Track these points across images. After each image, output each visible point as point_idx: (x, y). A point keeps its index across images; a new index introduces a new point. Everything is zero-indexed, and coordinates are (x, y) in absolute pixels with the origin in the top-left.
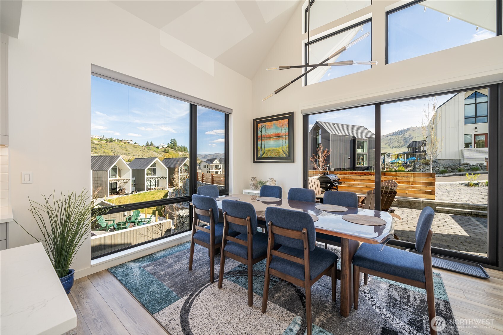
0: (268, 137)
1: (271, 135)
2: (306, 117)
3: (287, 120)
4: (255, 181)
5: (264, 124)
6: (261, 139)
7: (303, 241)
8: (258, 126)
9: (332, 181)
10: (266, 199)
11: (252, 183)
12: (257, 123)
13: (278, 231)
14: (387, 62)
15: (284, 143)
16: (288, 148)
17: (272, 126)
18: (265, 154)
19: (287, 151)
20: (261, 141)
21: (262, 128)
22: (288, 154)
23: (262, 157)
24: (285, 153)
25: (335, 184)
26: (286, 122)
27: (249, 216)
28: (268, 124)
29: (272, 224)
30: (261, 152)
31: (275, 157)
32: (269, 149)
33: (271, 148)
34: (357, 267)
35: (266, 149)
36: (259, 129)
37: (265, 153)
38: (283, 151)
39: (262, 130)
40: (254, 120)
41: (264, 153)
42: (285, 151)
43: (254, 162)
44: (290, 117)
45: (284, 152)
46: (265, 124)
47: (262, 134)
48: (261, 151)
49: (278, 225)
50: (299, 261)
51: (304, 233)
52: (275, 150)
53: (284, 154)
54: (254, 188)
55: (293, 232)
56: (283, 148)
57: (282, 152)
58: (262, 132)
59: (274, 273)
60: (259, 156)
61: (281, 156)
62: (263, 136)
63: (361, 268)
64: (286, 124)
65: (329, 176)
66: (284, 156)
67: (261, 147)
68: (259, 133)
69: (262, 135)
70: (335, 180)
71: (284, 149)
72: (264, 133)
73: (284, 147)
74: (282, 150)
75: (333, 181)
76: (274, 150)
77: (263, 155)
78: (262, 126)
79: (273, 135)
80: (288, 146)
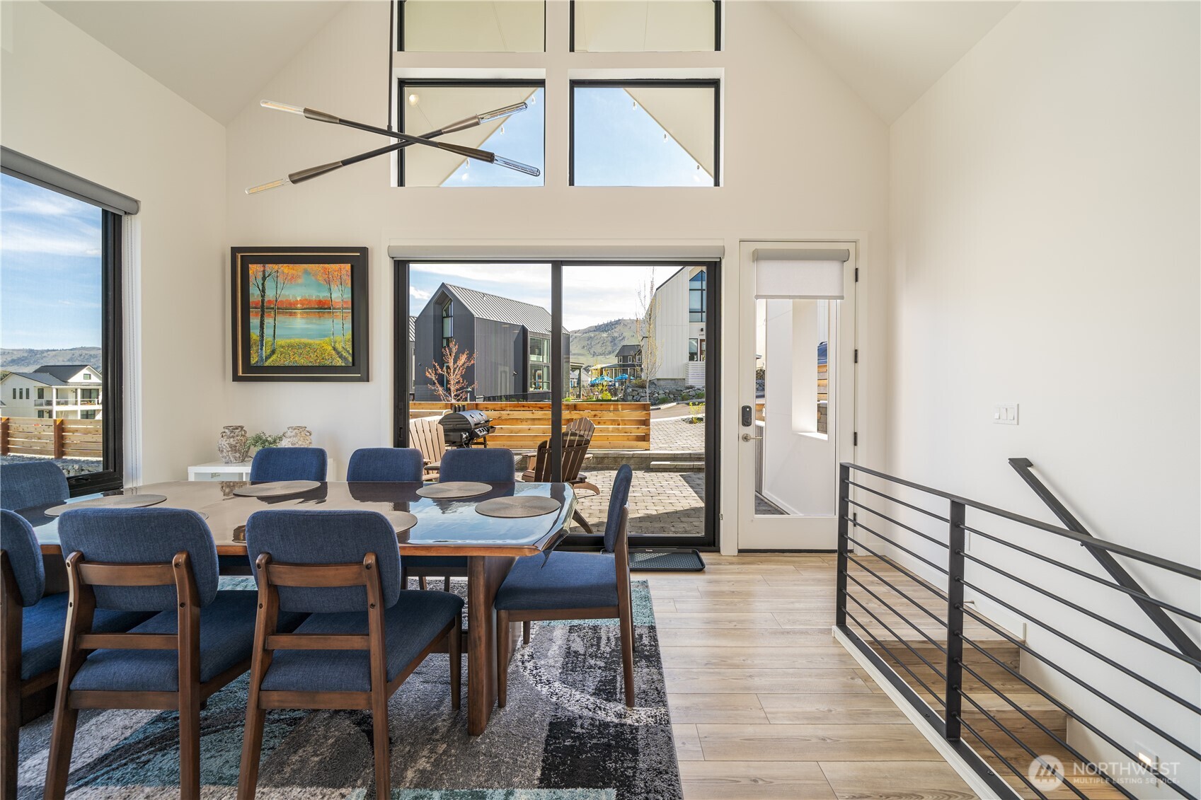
0: (287, 309)
1: (297, 302)
2: (401, 268)
3: (348, 266)
4: (239, 438)
5: (270, 268)
6: (263, 311)
7: (365, 586)
8: (250, 272)
10: (269, 489)
11: (224, 443)
12: (246, 262)
13: (288, 577)
14: (572, 182)
16: (350, 343)
17: (299, 277)
18: (274, 357)
19: (348, 352)
20: (262, 316)
21: (264, 278)
22: (350, 359)
23: (267, 364)
24: (341, 356)
25: (479, 433)
26: (343, 272)
28: (284, 268)
29: (270, 561)
30: (262, 349)
31: (310, 364)
32: (288, 341)
33: (297, 340)
34: (503, 613)
35: (280, 342)
36: (252, 279)
37: (278, 352)
38: (334, 349)
39: (263, 284)
40: (235, 251)
41: (273, 352)
42: (340, 349)
43: (236, 378)
44: (357, 260)
45: (338, 353)
46: (275, 267)
47: (263, 296)
48: (262, 345)
49: (291, 561)
50: (354, 642)
51: (368, 567)
52: (310, 344)
53: (338, 359)
54: (235, 458)
55: (337, 570)
56: (335, 342)
57: (334, 352)
58: (263, 291)
59: (278, 701)
60: (254, 360)
61: (328, 363)
62: (270, 302)
63: (512, 612)
64: (344, 277)
65: (467, 415)
66: (339, 362)
67: (262, 336)
68: (255, 293)
69: (266, 299)
70: (479, 424)
71: (337, 345)
72: (270, 294)
73: (339, 338)
74: (330, 348)
75: (476, 425)
76: (306, 345)
77: (267, 358)
78: (264, 271)
79: (301, 302)
80: (350, 337)
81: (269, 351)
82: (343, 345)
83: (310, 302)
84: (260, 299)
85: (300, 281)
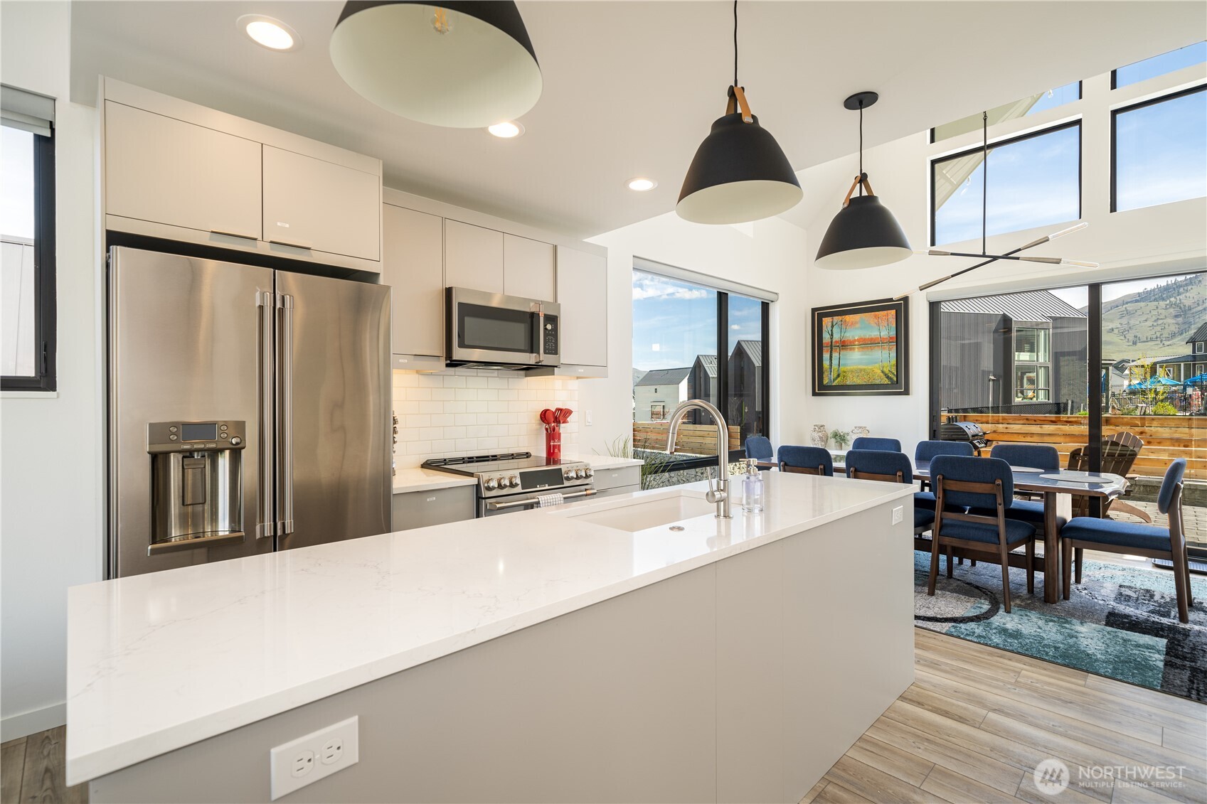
0: (844, 345)
1: (855, 340)
2: (935, 307)
3: (893, 312)
4: (824, 433)
5: (836, 319)
6: (831, 349)
7: (995, 495)
8: (824, 323)
9: (970, 436)
12: (821, 317)
13: (953, 486)
14: (1113, 208)
15: (884, 359)
16: (895, 367)
17: (856, 323)
18: (839, 379)
19: (893, 373)
20: (831, 352)
21: (832, 326)
22: (895, 379)
23: (834, 384)
24: (888, 377)
25: (977, 444)
26: (890, 316)
27: (900, 470)
28: (847, 318)
29: (944, 478)
30: (831, 374)
31: (864, 383)
32: (849, 368)
33: (855, 367)
34: (1067, 540)
35: (842, 368)
36: (824, 328)
37: (841, 375)
38: (883, 372)
39: (832, 330)
40: (814, 310)
41: (838, 376)
42: (887, 372)
43: (814, 394)
44: (900, 308)
45: (885, 374)
46: (840, 318)
47: (832, 339)
48: (831, 372)
50: (990, 521)
51: (998, 485)
52: (864, 370)
53: (885, 379)
55: (981, 485)
56: (883, 367)
57: (882, 374)
58: (832, 335)
60: (826, 381)
61: (877, 382)
62: (836, 342)
63: (1074, 540)
64: (890, 320)
65: (962, 425)
66: (886, 381)
67: (831, 365)
68: (826, 337)
69: (834, 340)
70: (977, 435)
71: (885, 369)
72: (836, 337)
73: (886, 364)
74: (879, 371)
75: (973, 436)
76: (861, 370)
77: (834, 380)
78: (832, 322)
79: (858, 340)
80: (895, 362)
81: (835, 376)
82: (889, 368)
83: (865, 339)
84: (830, 340)
85: (857, 326)
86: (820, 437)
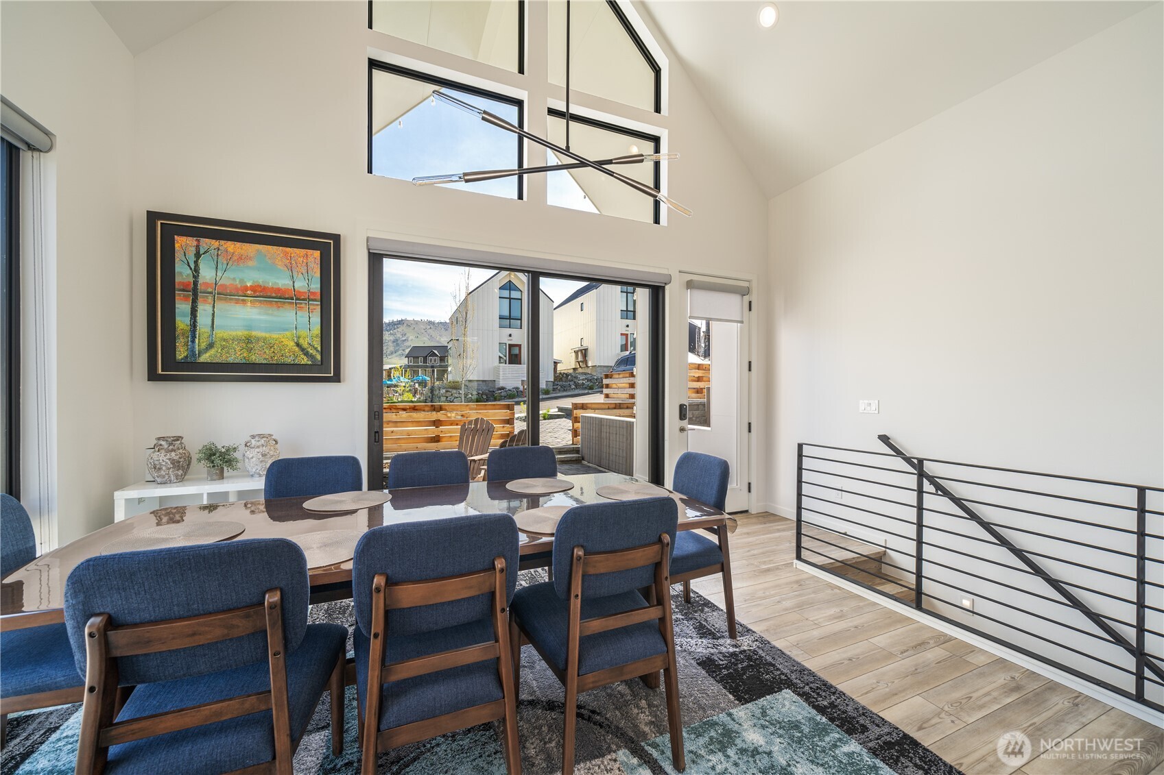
0: (223, 294)
1: (246, 288)
2: (375, 261)
3: (317, 253)
4: (181, 451)
5: (206, 243)
6: (195, 296)
7: (657, 564)
8: (176, 245)
11: (162, 458)
12: (170, 231)
16: (319, 340)
17: (249, 258)
18: (212, 352)
19: (316, 349)
20: (194, 301)
21: (198, 255)
22: (319, 357)
23: (201, 360)
24: (306, 354)
26: (311, 259)
28: (230, 246)
30: (193, 341)
31: (264, 362)
32: (234, 333)
33: (246, 333)
35: (219, 333)
36: (179, 255)
37: (218, 345)
38: (298, 345)
39: (196, 262)
40: (152, 217)
41: (211, 346)
42: (305, 345)
43: (153, 376)
45: (303, 350)
46: (215, 243)
47: (196, 277)
48: (194, 337)
52: (265, 339)
53: (302, 356)
54: (177, 476)
56: (299, 337)
57: (297, 349)
58: (196, 270)
60: (181, 354)
61: (289, 360)
62: (206, 284)
64: (311, 265)
66: (305, 360)
67: (194, 325)
68: (183, 273)
69: (201, 281)
71: (301, 341)
72: (207, 276)
73: (303, 332)
74: (292, 344)
76: (258, 339)
77: (202, 353)
78: (198, 247)
79: (253, 288)
80: (318, 332)
81: (203, 345)
82: (308, 340)
83: (264, 289)
84: (192, 280)
85: (250, 263)
86: (173, 462)
